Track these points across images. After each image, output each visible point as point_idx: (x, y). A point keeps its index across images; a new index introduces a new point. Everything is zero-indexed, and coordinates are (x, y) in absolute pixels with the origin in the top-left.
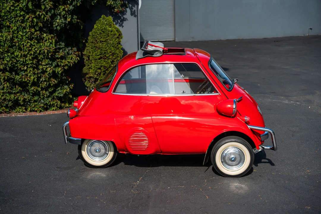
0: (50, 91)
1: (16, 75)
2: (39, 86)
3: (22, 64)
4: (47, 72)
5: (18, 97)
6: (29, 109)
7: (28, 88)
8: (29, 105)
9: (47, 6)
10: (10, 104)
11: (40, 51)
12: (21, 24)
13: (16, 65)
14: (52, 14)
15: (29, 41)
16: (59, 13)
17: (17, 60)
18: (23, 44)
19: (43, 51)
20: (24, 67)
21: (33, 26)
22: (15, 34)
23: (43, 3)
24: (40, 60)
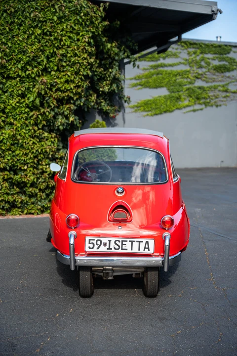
0: (47, 193)
1: (14, 175)
2: (37, 187)
3: (22, 164)
4: (46, 172)
5: (15, 198)
6: (26, 211)
7: (24, 189)
8: (26, 207)
9: (52, 104)
10: (7, 206)
11: (42, 150)
12: (24, 121)
13: (16, 164)
14: (55, 112)
15: (31, 139)
16: (62, 112)
17: (17, 159)
18: (25, 142)
19: (44, 150)
20: (24, 166)
21: (36, 124)
22: (18, 131)
23: (47, 101)
24: (40, 160)
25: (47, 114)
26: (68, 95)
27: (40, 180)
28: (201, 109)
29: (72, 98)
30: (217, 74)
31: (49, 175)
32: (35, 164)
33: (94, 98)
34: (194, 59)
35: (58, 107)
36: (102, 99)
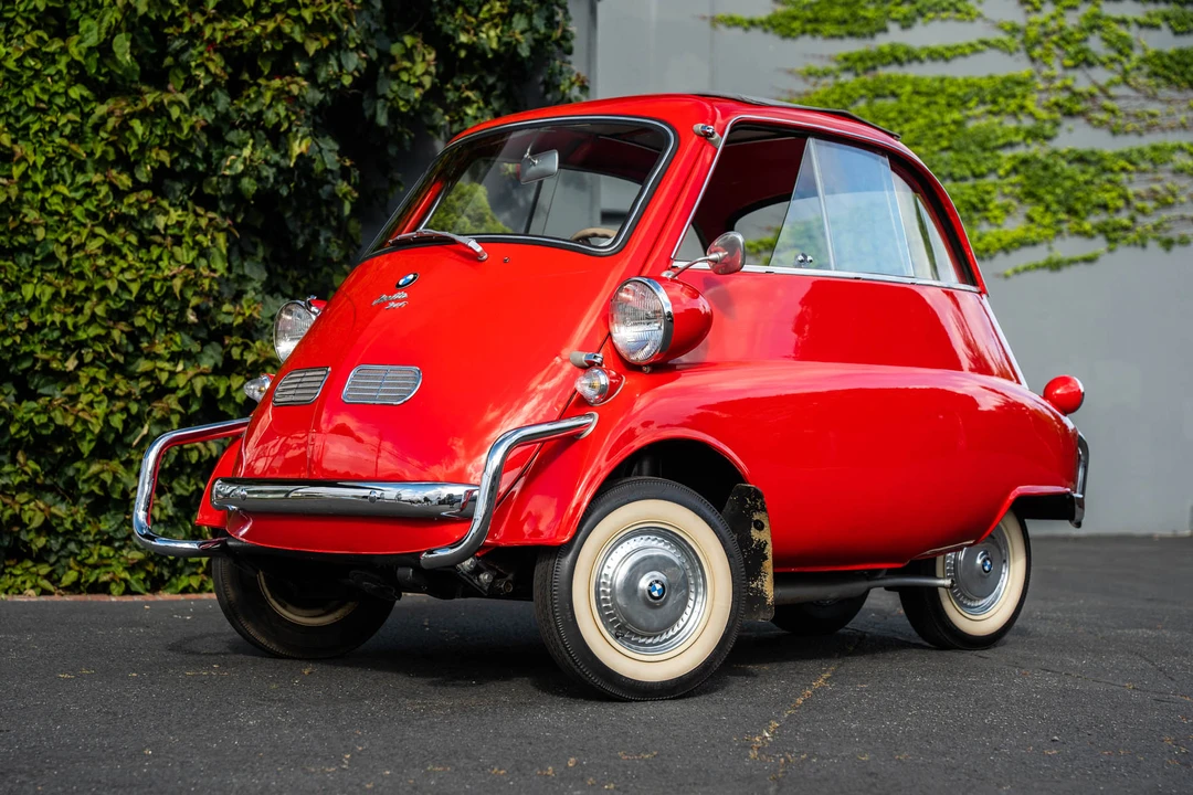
0: (181, 496)
1: (19, 400)
2: (127, 464)
3: (53, 344)
4: (174, 390)
5: (21, 509)
6: (70, 577)
7: (71, 472)
8: (73, 554)
9: (201, 73)
11: (148, 286)
12: (65, 142)
13: (25, 348)
14: (217, 112)
15: (99, 230)
16: (254, 115)
17: (31, 324)
18: (68, 242)
19: (162, 287)
20: (66, 359)
21: (127, 164)
22: (36, 189)
23: (177, 54)
24: (143, 330)
25: (175, 112)
26: (278, 34)
27: (145, 431)
28: (1089, 260)
29: (296, 49)
30: (1165, 92)
31: (184, 402)
32: (115, 348)
33: (423, 66)
34: (1053, 25)
35: (235, 89)
36: (471, 87)
